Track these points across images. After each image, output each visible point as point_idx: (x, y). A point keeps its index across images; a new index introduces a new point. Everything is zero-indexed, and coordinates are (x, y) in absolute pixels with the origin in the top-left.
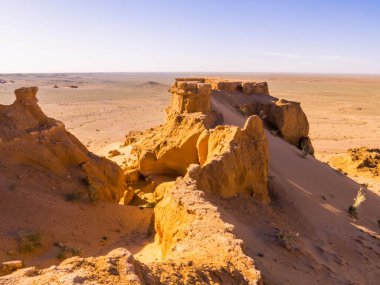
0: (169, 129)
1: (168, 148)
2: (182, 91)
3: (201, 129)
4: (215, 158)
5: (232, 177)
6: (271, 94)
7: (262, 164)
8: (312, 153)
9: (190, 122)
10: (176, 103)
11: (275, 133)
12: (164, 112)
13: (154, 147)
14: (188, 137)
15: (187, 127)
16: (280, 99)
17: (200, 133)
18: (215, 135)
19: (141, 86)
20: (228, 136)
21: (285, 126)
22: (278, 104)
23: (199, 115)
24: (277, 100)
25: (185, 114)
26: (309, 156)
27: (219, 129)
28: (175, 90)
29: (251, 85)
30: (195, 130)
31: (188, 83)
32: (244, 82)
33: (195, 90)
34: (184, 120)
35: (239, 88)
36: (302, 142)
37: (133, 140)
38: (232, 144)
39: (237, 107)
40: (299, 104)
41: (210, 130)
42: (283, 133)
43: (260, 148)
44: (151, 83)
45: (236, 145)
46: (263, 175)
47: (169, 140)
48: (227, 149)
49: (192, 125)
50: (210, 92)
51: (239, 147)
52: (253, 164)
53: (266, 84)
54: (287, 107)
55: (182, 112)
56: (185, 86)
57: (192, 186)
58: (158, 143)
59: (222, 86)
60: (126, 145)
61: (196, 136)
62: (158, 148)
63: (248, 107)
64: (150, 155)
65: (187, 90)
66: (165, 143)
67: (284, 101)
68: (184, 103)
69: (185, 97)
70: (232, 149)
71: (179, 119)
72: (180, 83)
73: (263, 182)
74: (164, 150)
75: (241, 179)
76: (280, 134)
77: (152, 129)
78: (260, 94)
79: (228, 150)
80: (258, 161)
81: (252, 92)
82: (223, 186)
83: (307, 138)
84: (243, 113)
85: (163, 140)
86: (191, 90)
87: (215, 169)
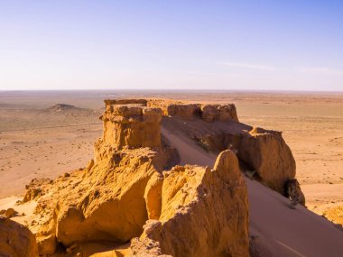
0: (102, 173)
1: (101, 200)
2: (120, 118)
3: (149, 172)
4: (179, 211)
5: (203, 237)
6: (241, 120)
7: (241, 218)
8: (303, 202)
9: (133, 162)
10: (111, 136)
11: (250, 174)
12: (93, 148)
13: (79, 201)
14: (131, 184)
15: (128, 169)
16: (255, 127)
17: (148, 177)
18: (172, 179)
19: (47, 111)
20: (190, 179)
21: (263, 164)
22: (253, 134)
23: (145, 151)
24: (251, 128)
25: (125, 150)
26: (298, 206)
27: (177, 170)
28: (109, 116)
29: (213, 108)
30: (141, 174)
31: (129, 106)
32: (204, 103)
33: (139, 115)
34: (124, 159)
35: (197, 112)
36: (288, 187)
37: (38, 193)
38: (200, 190)
39: (197, 140)
40: (280, 133)
41: (164, 173)
42: (261, 175)
43: (237, 196)
44: (63, 106)
45: (206, 191)
46: (243, 233)
47: (102, 189)
48: (193, 197)
49: (137, 165)
50: (160, 119)
51: (209, 194)
52: (229, 218)
53: (233, 107)
54: (265, 137)
55: (120, 148)
56: (124, 112)
57: (155, 250)
58: (85, 195)
59: (174, 109)
60: (26, 200)
61: (143, 181)
62: (86, 201)
63: (211, 140)
64: (75, 213)
65: (127, 117)
66: (97, 194)
67: (259, 130)
68: (123, 135)
69: (124, 126)
70: (200, 197)
71: (117, 159)
72: (116, 107)
73: (245, 243)
74: (95, 204)
75: (214, 240)
76: (257, 177)
77: (67, 175)
78: (226, 121)
79: (196, 199)
80: (237, 214)
81: (216, 119)
82: (192, 251)
83: (295, 182)
84: (205, 148)
85: (93, 189)
86: (133, 116)
87: (180, 226)
